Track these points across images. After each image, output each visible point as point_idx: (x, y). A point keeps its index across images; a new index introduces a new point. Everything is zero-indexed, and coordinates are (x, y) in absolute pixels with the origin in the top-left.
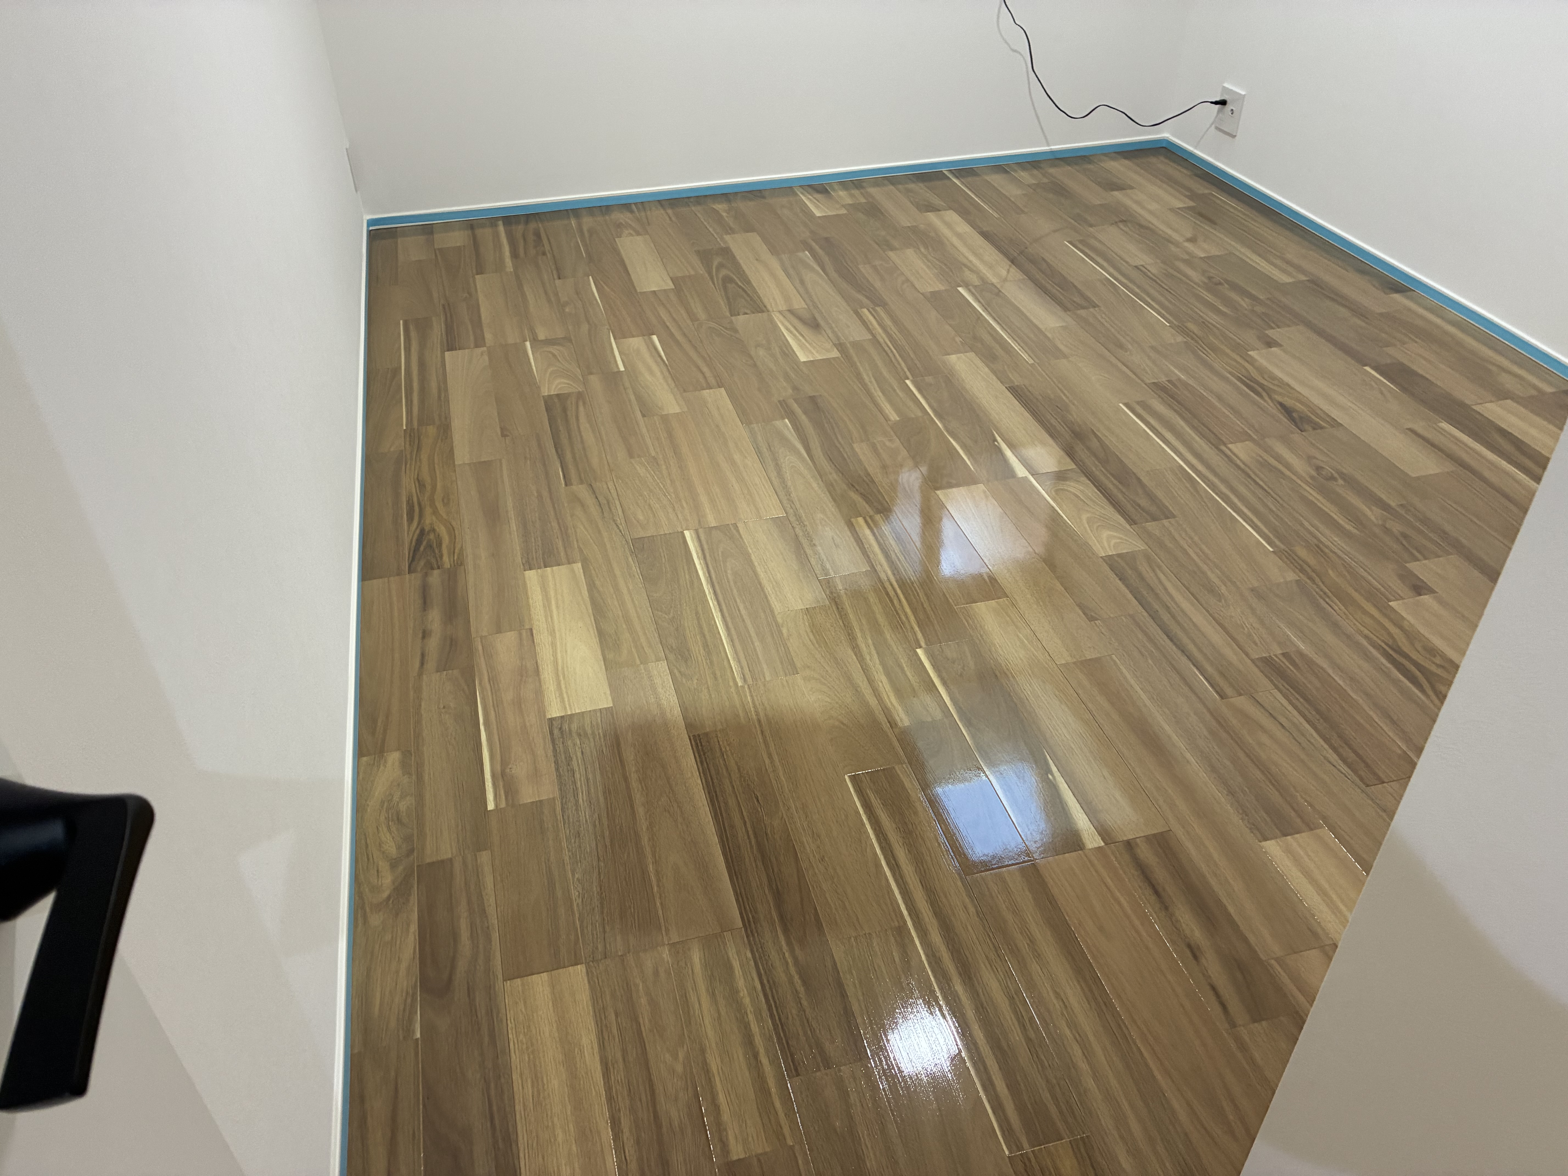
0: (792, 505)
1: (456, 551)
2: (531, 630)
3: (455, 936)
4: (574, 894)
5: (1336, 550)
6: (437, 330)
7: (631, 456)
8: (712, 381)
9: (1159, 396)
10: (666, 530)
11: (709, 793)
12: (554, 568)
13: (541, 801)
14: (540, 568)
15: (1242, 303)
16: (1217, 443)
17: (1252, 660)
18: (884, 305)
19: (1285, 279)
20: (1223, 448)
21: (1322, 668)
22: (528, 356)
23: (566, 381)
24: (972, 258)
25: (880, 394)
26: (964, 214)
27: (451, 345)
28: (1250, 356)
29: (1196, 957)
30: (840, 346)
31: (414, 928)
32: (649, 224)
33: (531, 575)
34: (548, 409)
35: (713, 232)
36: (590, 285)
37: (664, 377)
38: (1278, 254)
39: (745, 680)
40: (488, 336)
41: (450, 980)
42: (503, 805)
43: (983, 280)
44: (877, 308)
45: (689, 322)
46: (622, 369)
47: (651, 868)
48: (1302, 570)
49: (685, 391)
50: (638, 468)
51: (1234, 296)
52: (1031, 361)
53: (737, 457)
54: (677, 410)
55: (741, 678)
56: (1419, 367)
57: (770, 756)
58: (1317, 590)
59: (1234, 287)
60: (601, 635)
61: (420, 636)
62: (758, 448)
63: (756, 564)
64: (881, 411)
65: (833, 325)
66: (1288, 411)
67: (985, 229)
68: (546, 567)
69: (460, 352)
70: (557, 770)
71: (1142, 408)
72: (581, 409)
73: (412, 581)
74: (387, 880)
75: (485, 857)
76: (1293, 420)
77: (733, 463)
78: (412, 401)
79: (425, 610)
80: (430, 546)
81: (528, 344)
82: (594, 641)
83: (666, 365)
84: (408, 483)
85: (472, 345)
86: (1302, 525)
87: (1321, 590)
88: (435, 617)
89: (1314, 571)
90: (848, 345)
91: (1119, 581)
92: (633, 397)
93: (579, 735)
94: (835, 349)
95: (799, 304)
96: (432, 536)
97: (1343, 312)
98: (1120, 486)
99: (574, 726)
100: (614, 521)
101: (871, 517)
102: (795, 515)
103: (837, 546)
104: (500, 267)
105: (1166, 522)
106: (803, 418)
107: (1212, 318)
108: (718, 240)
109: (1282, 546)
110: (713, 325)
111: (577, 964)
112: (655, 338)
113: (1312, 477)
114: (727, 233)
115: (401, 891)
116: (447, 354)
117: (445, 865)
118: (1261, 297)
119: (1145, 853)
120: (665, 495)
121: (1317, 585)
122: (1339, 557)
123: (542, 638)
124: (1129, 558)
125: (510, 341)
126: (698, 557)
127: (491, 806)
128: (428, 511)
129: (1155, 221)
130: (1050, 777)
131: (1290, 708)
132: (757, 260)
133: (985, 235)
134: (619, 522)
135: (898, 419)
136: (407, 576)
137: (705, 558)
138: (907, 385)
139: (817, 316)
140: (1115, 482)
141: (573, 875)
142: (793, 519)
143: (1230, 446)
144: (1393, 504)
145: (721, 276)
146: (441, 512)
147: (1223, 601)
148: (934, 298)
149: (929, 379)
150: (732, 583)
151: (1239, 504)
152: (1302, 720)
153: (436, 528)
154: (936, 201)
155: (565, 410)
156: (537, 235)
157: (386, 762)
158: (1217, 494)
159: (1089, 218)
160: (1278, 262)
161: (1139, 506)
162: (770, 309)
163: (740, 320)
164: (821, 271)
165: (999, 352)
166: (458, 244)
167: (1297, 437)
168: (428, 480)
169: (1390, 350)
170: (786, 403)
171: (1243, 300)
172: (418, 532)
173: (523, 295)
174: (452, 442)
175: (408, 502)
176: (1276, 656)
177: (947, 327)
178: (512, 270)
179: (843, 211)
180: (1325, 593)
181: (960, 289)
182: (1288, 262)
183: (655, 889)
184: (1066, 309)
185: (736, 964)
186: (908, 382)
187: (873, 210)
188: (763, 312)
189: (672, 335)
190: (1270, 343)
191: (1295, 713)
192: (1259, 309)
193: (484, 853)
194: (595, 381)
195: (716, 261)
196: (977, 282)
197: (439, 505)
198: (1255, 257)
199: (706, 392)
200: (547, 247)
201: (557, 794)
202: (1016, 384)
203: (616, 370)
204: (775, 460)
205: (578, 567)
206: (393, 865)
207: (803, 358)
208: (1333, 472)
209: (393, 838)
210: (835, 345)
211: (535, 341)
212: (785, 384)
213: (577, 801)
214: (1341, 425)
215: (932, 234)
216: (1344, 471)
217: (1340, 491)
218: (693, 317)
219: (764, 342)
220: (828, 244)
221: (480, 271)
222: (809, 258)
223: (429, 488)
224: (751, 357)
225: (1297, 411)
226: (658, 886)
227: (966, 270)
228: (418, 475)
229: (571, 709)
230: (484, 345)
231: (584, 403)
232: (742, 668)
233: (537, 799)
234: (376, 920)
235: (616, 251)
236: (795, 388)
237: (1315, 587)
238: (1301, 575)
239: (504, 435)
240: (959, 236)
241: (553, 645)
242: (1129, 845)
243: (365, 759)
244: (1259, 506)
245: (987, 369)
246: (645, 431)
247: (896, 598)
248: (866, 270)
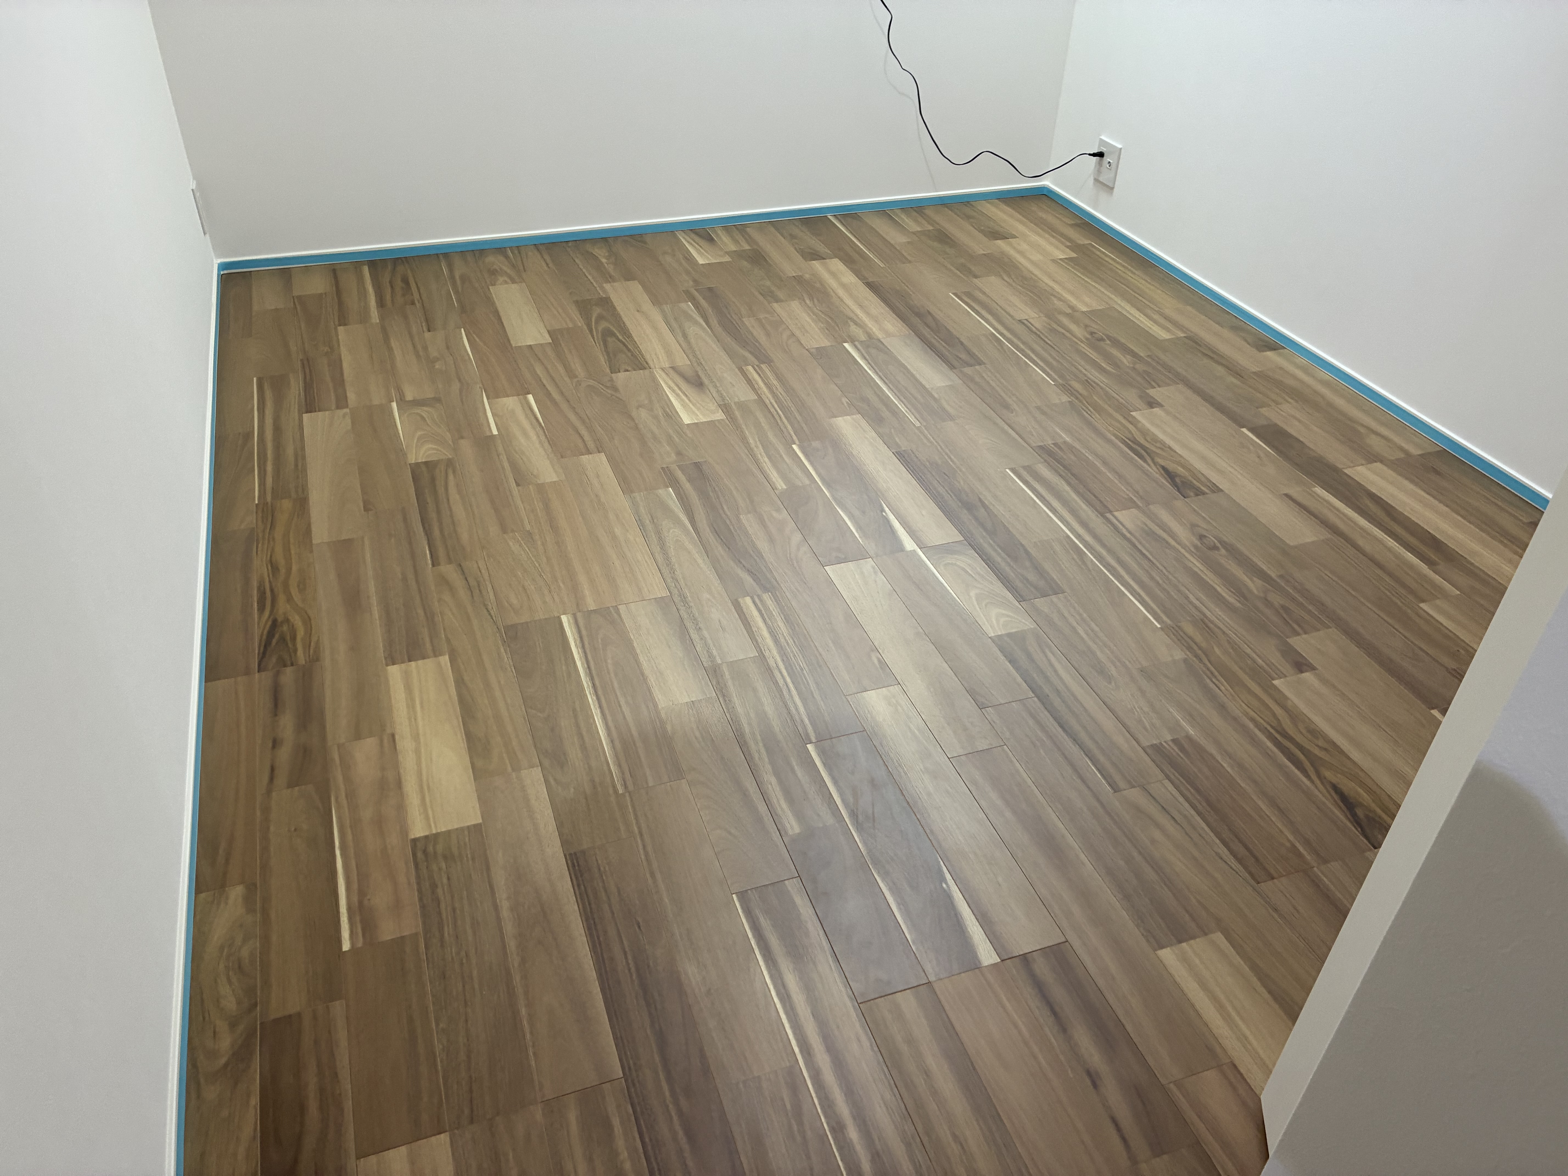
0: (677, 584)
1: (312, 644)
2: (393, 736)
3: (302, 1109)
4: (438, 1048)
5: (1222, 626)
6: (295, 390)
7: (505, 532)
8: (591, 445)
9: (1045, 461)
10: (540, 615)
11: (587, 920)
12: (420, 662)
13: (402, 938)
14: (403, 662)
15: (1125, 361)
16: (1103, 511)
17: (1143, 748)
18: (768, 361)
19: (1163, 335)
20: (1108, 515)
21: (1211, 755)
22: (394, 419)
23: (434, 447)
24: (859, 312)
25: (766, 459)
26: (849, 262)
27: (310, 406)
28: (1134, 417)
29: (1095, 1085)
30: (725, 408)
31: (255, 1100)
32: (525, 271)
33: (394, 671)
34: (416, 479)
35: (592, 281)
36: (462, 338)
37: (540, 442)
38: (1157, 309)
39: (626, 787)
40: (351, 396)
41: (296, 1160)
42: (360, 944)
43: (869, 335)
44: (762, 365)
45: (567, 379)
46: (495, 432)
47: (523, 1011)
48: (1189, 648)
49: (562, 457)
50: (511, 544)
51: (1115, 352)
52: (918, 424)
53: (618, 531)
54: (555, 479)
55: (621, 785)
56: (1294, 429)
57: (652, 875)
58: (1204, 669)
59: (1116, 343)
60: (471, 740)
61: (270, 745)
62: (640, 519)
63: (638, 651)
64: (767, 478)
65: (718, 385)
66: (1170, 475)
67: (870, 280)
68: (410, 661)
69: (320, 413)
70: (421, 899)
71: (1028, 473)
72: (451, 477)
73: (262, 681)
74: (226, 1042)
75: (338, 1008)
76: (1174, 484)
77: (614, 537)
78: (265, 471)
79: (276, 715)
80: (283, 639)
81: (394, 405)
82: (463, 748)
83: (543, 428)
84: (260, 567)
85: (334, 407)
86: (1187, 598)
87: (1208, 669)
88: (287, 723)
89: (1200, 648)
90: (733, 406)
91: (1008, 664)
92: (506, 465)
93: (445, 857)
94: (720, 410)
95: (682, 361)
96: (285, 628)
97: (1220, 371)
98: (1009, 560)
99: (440, 848)
100: (485, 606)
101: (758, 596)
102: (680, 596)
103: (724, 629)
104: (364, 318)
105: (1054, 598)
106: (687, 486)
107: (1095, 375)
108: (598, 289)
109: (1169, 622)
110: (591, 382)
111: (440, 1133)
112: (530, 397)
113: (1196, 547)
114: (608, 282)
115: (240, 1056)
116: (306, 417)
117: (290, 1021)
118: (1142, 355)
119: (1042, 968)
120: (541, 575)
121: (1204, 664)
122: (1224, 633)
123: (405, 744)
124: (1018, 638)
125: (376, 402)
126: (576, 645)
127: (346, 946)
128: (282, 598)
129: (1037, 272)
130: (944, 886)
131: (1181, 799)
132: (638, 311)
133: (870, 286)
134: (490, 607)
135: (785, 487)
136: (257, 675)
137: (583, 647)
138: (794, 450)
139: (700, 373)
140: (1003, 554)
141: (437, 1025)
142: (677, 599)
143: (1116, 513)
144: (1273, 575)
145: (600, 329)
146: (296, 599)
147: (1113, 684)
148: (820, 354)
149: (816, 444)
150: (612, 675)
151: (1126, 577)
152: (1193, 812)
153: (290, 618)
154: (821, 248)
155: (433, 480)
156: (406, 281)
157: (227, 898)
158: (1104, 566)
159: (973, 269)
160: (1156, 317)
161: (1027, 580)
162: (652, 366)
163: (620, 378)
164: (704, 324)
165: (886, 414)
166: (319, 292)
167: (1179, 503)
168: (282, 562)
169: (1265, 411)
170: (669, 470)
171: (1125, 357)
172: (270, 623)
173: (390, 349)
174: (309, 517)
175: (259, 588)
176: (1165, 742)
177: (833, 386)
178: (378, 321)
179: (727, 259)
180: (1212, 673)
181: (846, 345)
182: (1166, 318)
183: (528, 1036)
184: (952, 367)
185: (616, 1122)
186: (794, 446)
187: (757, 258)
188: (645, 368)
189: (549, 395)
190: (1152, 404)
191: (1186, 805)
192: (1140, 367)
193: (337, 1003)
194: (466, 447)
195: (597, 311)
196: (863, 337)
197: (294, 591)
198: (1133, 311)
199: (585, 458)
200: (416, 296)
201: (420, 929)
202: (903, 449)
203: (488, 434)
204: (659, 533)
205: (445, 660)
206: (233, 1025)
207: (687, 419)
208: (1216, 541)
209: (233, 991)
210: (720, 406)
211: (401, 401)
212: (668, 448)
213: (442, 936)
214: (1222, 490)
215: (818, 285)
216: (1226, 539)
217: (1223, 561)
218: (572, 374)
219: (646, 402)
220: (712, 294)
221: (343, 321)
222: (693, 311)
223: (283, 571)
224: (633, 419)
225: (1180, 476)
226: (531, 1033)
227: (851, 323)
228: (271, 556)
229: (436, 827)
230: (347, 407)
231: (454, 472)
232: (623, 774)
233: (399, 936)
234: (211, 1093)
235: (489, 301)
236: (679, 454)
237: (1202, 665)
238: (1188, 653)
239: (366, 509)
240: (844, 286)
241: (417, 752)
242: (1025, 959)
243: (203, 895)
244: (1145, 579)
245: (874, 434)
246: (519, 502)
247: (785, 687)
248: (749, 322)
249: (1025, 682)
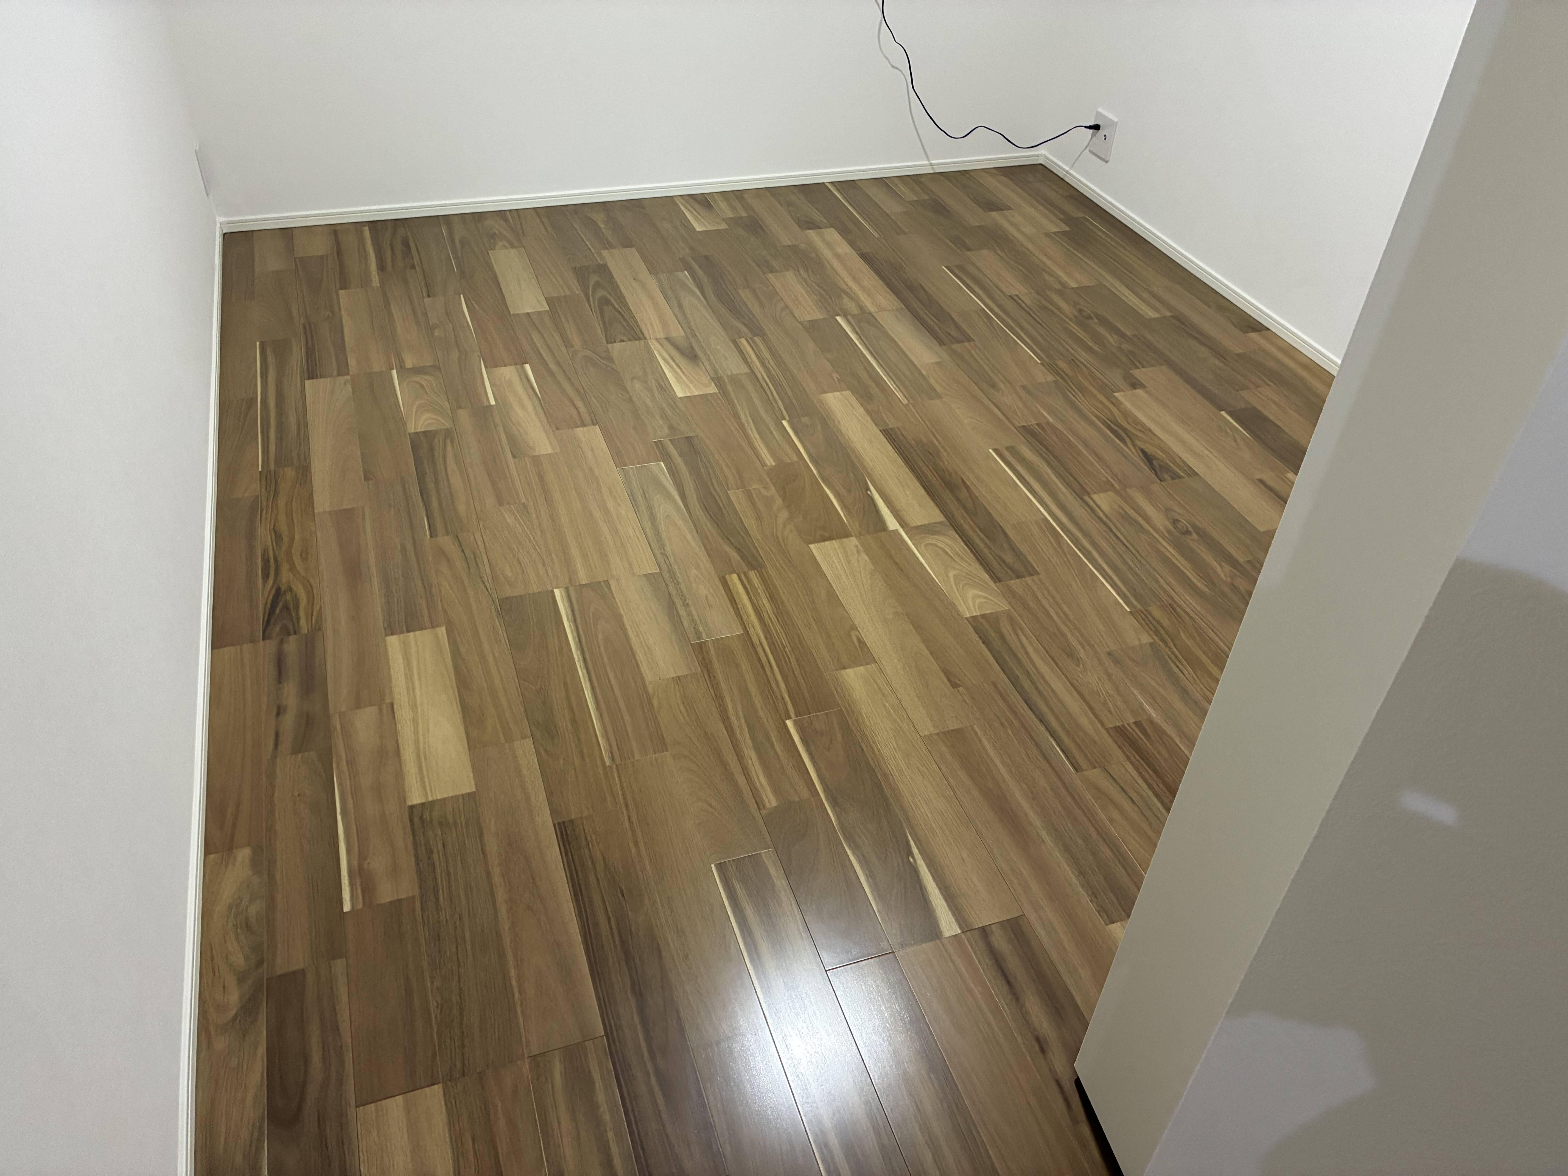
0: (666, 560)
1: (315, 613)
2: (392, 705)
3: (306, 1060)
4: (433, 1005)
5: (1188, 610)
6: (297, 356)
7: (501, 504)
8: (587, 418)
9: (1028, 441)
10: (535, 589)
11: (573, 886)
12: (417, 633)
13: (400, 900)
14: (402, 632)
15: (1111, 340)
16: (1081, 493)
17: (1107, 730)
18: (762, 334)
19: (1152, 314)
20: (1086, 498)
21: (1170, 737)
22: (394, 387)
23: (433, 416)
24: (851, 283)
25: (757, 436)
26: (844, 232)
27: (312, 374)
28: (1116, 398)
29: (1043, 1051)
30: (718, 380)
31: (262, 1051)
32: (524, 235)
33: (393, 642)
34: (415, 448)
35: (590, 246)
36: (461, 304)
37: (536, 413)
38: (1145, 286)
39: (613, 759)
40: (352, 362)
41: (300, 1108)
42: (360, 906)
43: (862, 308)
44: (755, 338)
45: (563, 349)
46: (493, 402)
47: (513, 973)
48: (1157, 633)
49: (557, 429)
50: (506, 516)
51: (1102, 330)
52: (905, 402)
53: (610, 504)
54: (550, 451)
55: (609, 757)
56: (1271, 412)
57: (636, 844)
58: (1169, 653)
59: (1103, 321)
60: (465, 709)
61: (275, 712)
62: (632, 495)
63: (628, 627)
64: (757, 454)
65: (711, 356)
66: (1148, 458)
67: (865, 251)
68: (408, 631)
69: (322, 380)
70: (417, 864)
71: (1011, 454)
72: (449, 448)
73: (268, 648)
74: (234, 997)
75: (339, 966)
76: (1152, 468)
77: (607, 512)
78: (268, 438)
79: (280, 683)
80: (286, 607)
81: (394, 372)
82: (458, 717)
83: (539, 398)
84: (264, 535)
85: (335, 374)
86: (1157, 582)
87: (1173, 653)
88: (290, 691)
89: (1167, 632)
90: (726, 379)
91: (982, 645)
92: (503, 437)
93: (441, 824)
94: (713, 384)
95: (677, 332)
96: (288, 596)
97: (1204, 352)
98: (987, 541)
99: (436, 814)
100: (481, 577)
101: (745, 573)
102: (669, 571)
103: (710, 606)
104: (365, 281)
105: (1029, 580)
106: (679, 461)
107: (1082, 355)
108: (595, 255)
109: (1139, 606)
110: (588, 353)
111: (434, 1084)
112: (527, 367)
113: (1169, 532)
114: (605, 248)
115: (248, 1009)
116: (308, 383)
117: (296, 977)
118: (1128, 334)
119: (999, 940)
120: (535, 549)
121: (1169, 648)
122: (1191, 617)
123: (404, 714)
124: (992, 619)
125: (376, 368)
126: (568, 618)
127: (347, 908)
128: (285, 567)
129: (1030, 246)
130: (911, 860)
131: (1140, 781)
132: (635, 279)
133: (864, 257)
134: (485, 579)
135: (774, 464)
136: (262, 643)
137: (575, 621)
138: (783, 426)
139: (695, 345)
140: (982, 536)
141: (432, 983)
142: (666, 575)
143: (1094, 496)
144: (1242, 561)
145: (597, 297)
146: (299, 569)
147: (1081, 666)
148: (812, 327)
149: (805, 420)
150: (602, 649)
151: (1100, 561)
152: (1150, 793)
153: (293, 587)
154: (819, 218)
155: (432, 450)
156: (406, 244)
157: (235, 859)
158: (1079, 550)
159: (967, 241)
160: (1145, 295)
161: (1004, 562)
162: (647, 337)
163: (616, 348)
164: (699, 294)
165: (875, 390)
166: (320, 254)
167: (1156, 488)
168: (284, 530)
169: (1245, 394)
170: (662, 444)
171: (1111, 336)
172: (273, 591)
173: (390, 314)
174: (312, 487)
175: (263, 556)
176: (1128, 724)
177: (825, 361)
178: (378, 285)
179: (724, 226)
180: (1176, 657)
181: (838, 318)
182: (1155, 296)
183: (517, 995)
184: (941, 343)
185: (596, 1076)
186: (784, 422)
187: (754, 226)
188: (640, 339)
189: (546, 365)
190: (1135, 384)
191: (1145, 786)
192: (1126, 346)
193: (339, 961)
194: (464, 416)
195: (594, 279)
196: (855, 311)
197: (297, 560)
198: (1124, 287)
199: (579, 431)
200: (416, 261)
201: (417, 892)
202: (891, 427)
203: (486, 404)
204: (650, 508)
205: (442, 631)
206: (241, 980)
207: (680, 393)
208: (1189, 526)
209: (241, 948)
210: (712, 379)
211: (401, 368)
212: (661, 422)
213: (437, 899)
214: (1197, 474)
215: (813, 255)
216: (1198, 523)
217: (1194, 546)
218: (568, 344)
219: (641, 374)
220: (707, 262)
221: (344, 286)
222: (688, 279)
223: (286, 539)
224: (628, 392)
225: (1158, 459)
226: (519, 992)
227: (845, 296)
228: (274, 524)
229: (432, 795)
230: (348, 374)
231: (452, 442)
232: (611, 746)
233: (396, 898)
234: (220, 1044)
235: (489, 266)
236: (671, 427)
237: (1167, 650)
238: (1155, 637)
239: (367, 478)
240: (838, 256)
241: (415, 721)
242: (984, 932)
243: (212, 856)
244: (1119, 563)
245: (862, 410)
246: (515, 473)
247: (768, 664)
248: (745, 294)
249: (997, 663)
